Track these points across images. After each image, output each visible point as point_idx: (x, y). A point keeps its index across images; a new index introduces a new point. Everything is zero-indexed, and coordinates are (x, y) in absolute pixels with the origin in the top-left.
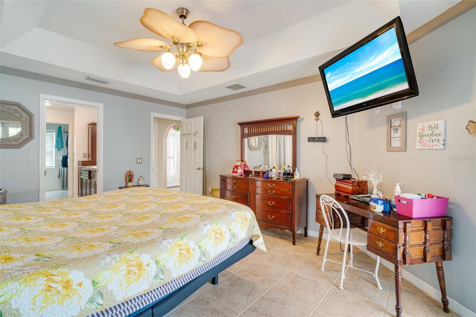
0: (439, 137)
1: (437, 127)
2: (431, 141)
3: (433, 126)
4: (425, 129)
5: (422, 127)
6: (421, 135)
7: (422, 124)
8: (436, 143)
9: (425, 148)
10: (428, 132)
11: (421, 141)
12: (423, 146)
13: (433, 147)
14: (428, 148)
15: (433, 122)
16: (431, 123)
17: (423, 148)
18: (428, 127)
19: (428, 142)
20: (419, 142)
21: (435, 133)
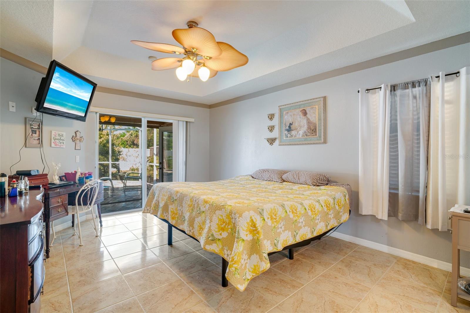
0: (64, 141)
1: (62, 136)
2: (60, 143)
3: (61, 135)
4: (56, 135)
5: (55, 134)
6: (54, 138)
7: (55, 132)
8: (62, 144)
9: (57, 147)
10: (58, 137)
11: (55, 142)
12: (56, 145)
13: (61, 146)
14: (58, 147)
15: (61, 132)
16: (60, 133)
17: (55, 146)
18: (58, 135)
19: (58, 143)
20: (53, 142)
21: (61, 139)
